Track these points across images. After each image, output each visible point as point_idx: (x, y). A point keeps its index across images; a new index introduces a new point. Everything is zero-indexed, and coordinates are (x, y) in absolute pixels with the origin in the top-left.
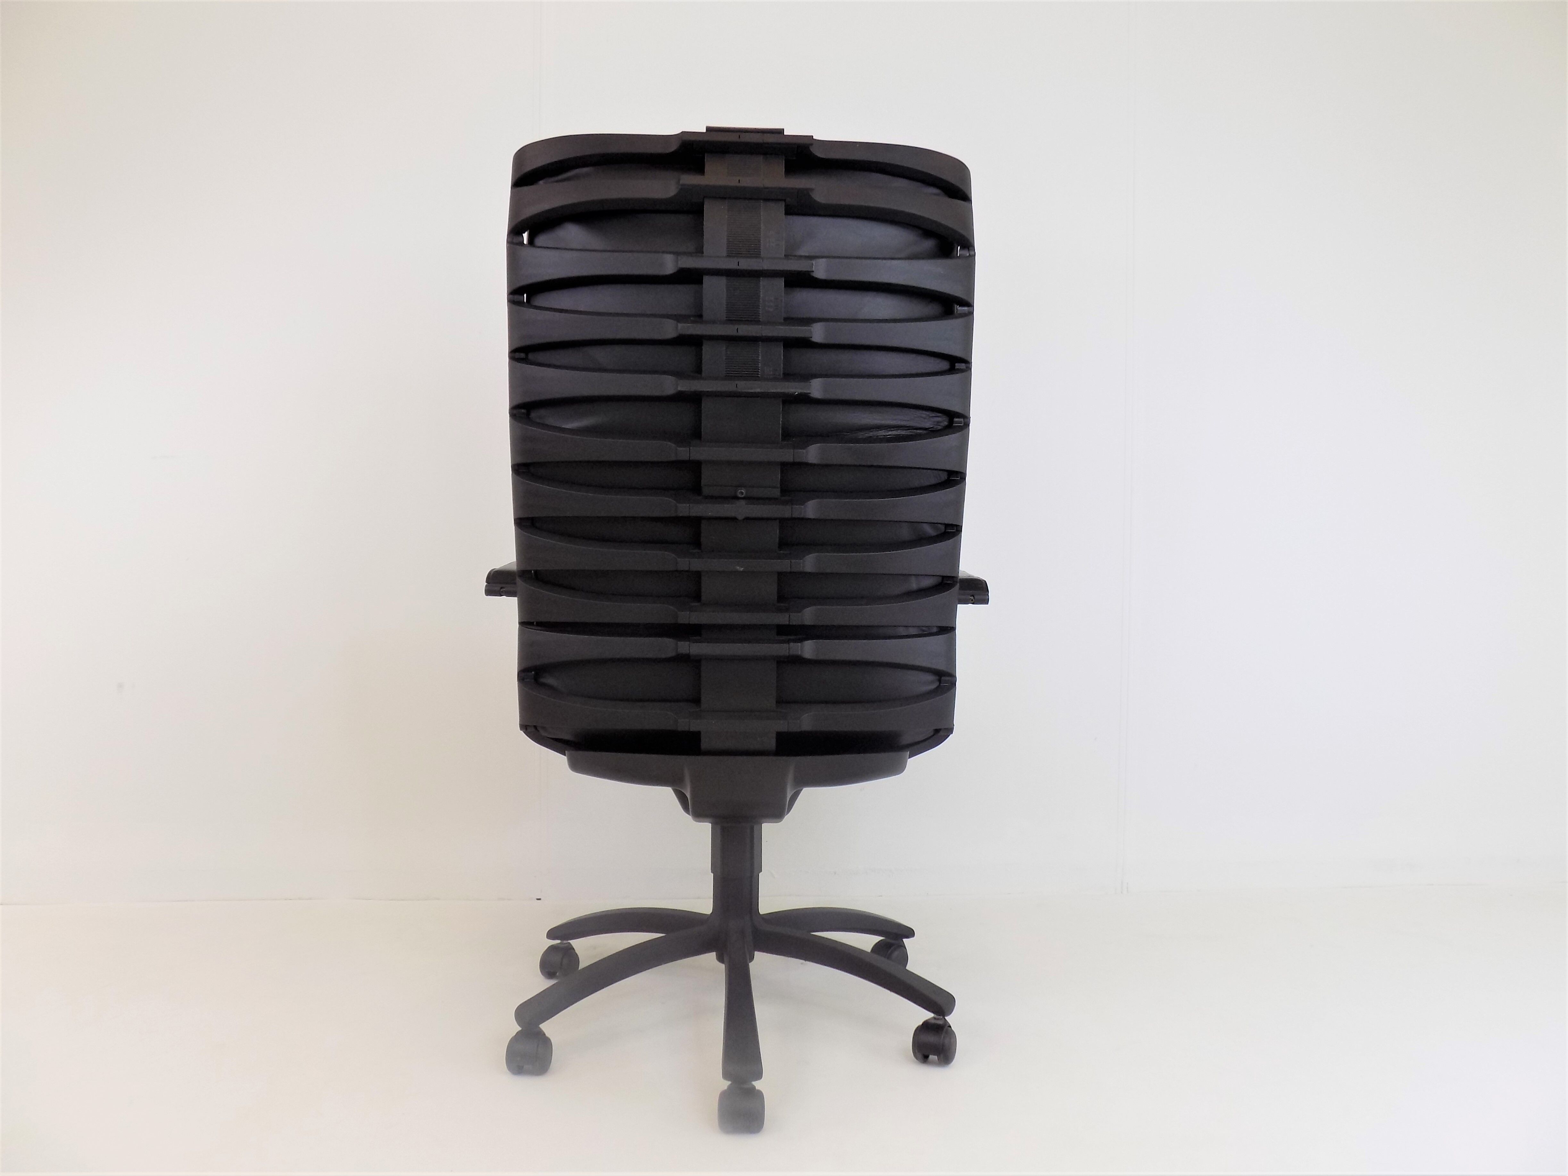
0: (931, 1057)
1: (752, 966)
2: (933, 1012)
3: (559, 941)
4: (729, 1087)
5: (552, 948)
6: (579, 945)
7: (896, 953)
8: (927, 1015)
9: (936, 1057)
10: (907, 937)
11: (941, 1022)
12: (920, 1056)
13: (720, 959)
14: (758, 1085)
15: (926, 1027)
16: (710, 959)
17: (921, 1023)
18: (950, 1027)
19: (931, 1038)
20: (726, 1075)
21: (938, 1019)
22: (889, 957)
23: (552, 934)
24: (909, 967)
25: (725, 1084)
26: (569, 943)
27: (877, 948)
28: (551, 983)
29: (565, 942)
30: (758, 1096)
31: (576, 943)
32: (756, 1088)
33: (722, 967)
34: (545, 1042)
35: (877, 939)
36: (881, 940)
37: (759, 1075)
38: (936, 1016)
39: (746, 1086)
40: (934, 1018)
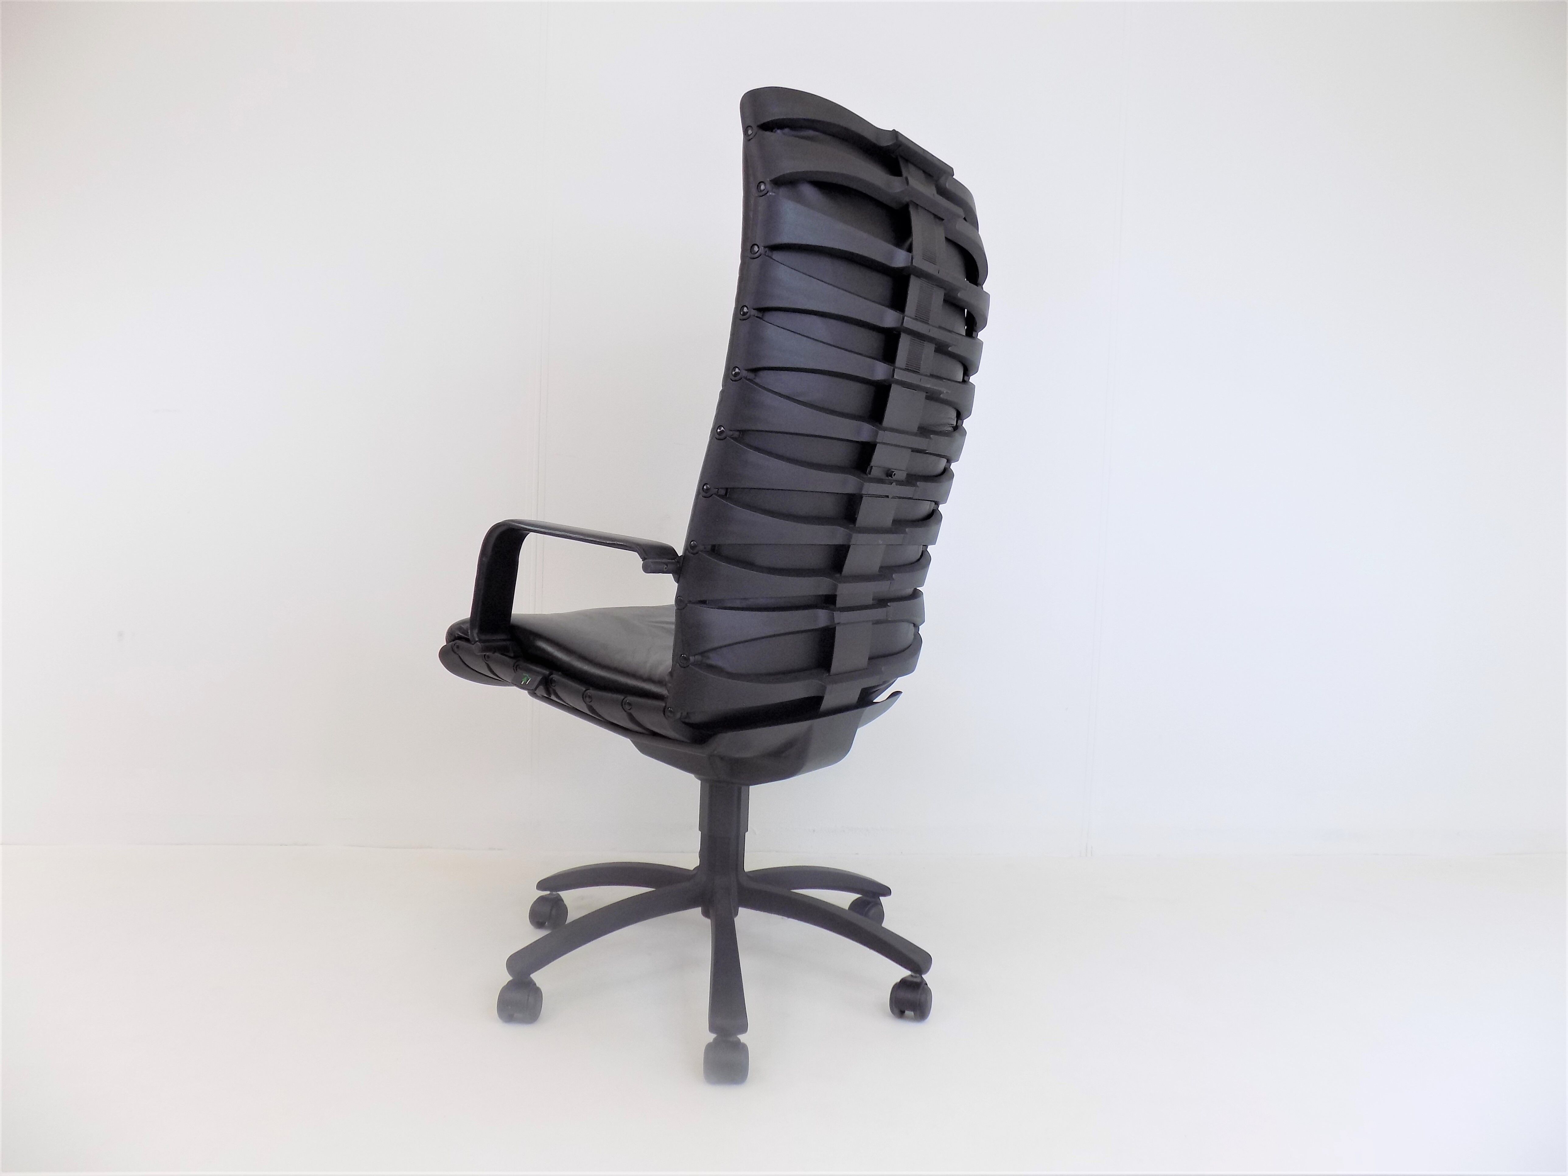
0: (907, 1013)
1: (738, 921)
2: (911, 971)
3: (548, 892)
4: (715, 1039)
5: (541, 899)
6: (569, 896)
7: (872, 912)
8: (903, 973)
9: (912, 1013)
10: (884, 895)
11: (918, 980)
12: (897, 1011)
13: (706, 913)
14: (743, 1038)
15: (903, 984)
16: (696, 912)
17: (899, 980)
18: (927, 984)
19: (909, 995)
20: (713, 1028)
21: (916, 977)
22: (866, 915)
23: (541, 885)
24: (886, 924)
25: (711, 1037)
26: (558, 894)
27: (855, 905)
28: (540, 934)
29: (554, 893)
30: (742, 1049)
31: (564, 894)
32: (741, 1041)
33: (708, 922)
34: (535, 991)
35: (855, 896)
36: (859, 898)
37: (744, 1028)
38: (913, 974)
39: (732, 1039)
40: (912, 976)
